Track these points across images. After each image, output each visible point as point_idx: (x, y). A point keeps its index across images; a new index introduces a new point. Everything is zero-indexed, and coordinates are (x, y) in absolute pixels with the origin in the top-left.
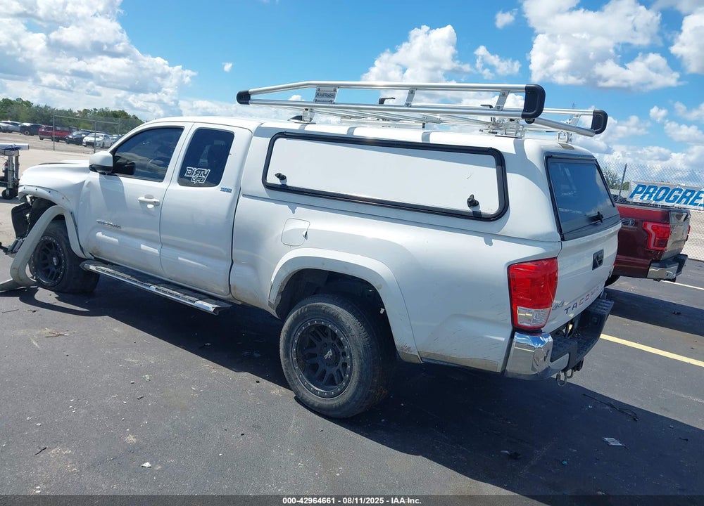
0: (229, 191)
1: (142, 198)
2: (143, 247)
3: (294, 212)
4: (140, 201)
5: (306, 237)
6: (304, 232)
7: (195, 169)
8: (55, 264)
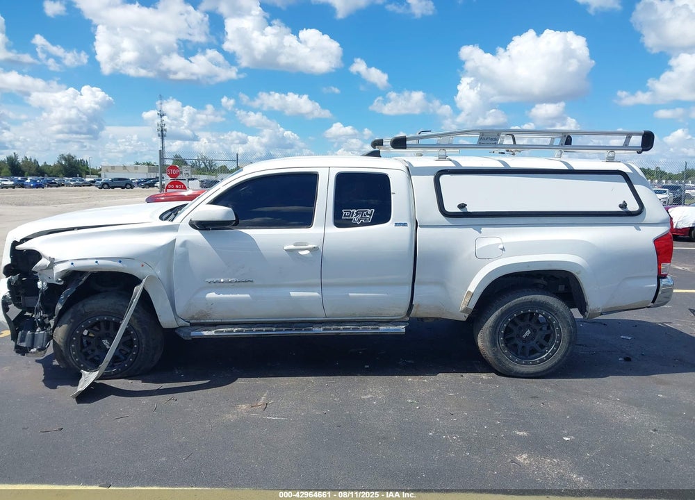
0: (405, 225)
1: (292, 247)
2: (293, 294)
3: (480, 232)
4: (287, 250)
5: (503, 249)
6: (501, 246)
7: (354, 210)
8: (108, 347)
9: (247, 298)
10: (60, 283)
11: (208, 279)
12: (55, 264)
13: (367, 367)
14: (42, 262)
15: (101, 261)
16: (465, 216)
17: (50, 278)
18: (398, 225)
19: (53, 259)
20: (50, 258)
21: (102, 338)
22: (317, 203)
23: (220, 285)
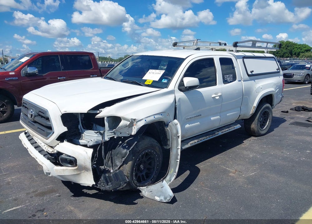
2: (212, 118)
3: (255, 82)
4: (213, 97)
5: (261, 88)
6: (261, 87)
7: (227, 76)
8: (143, 169)
10: (129, 135)
11: (187, 118)
12: (137, 122)
13: (221, 146)
14: (123, 123)
15: (156, 116)
16: (253, 76)
17: (121, 133)
18: (239, 81)
19: (135, 120)
20: (132, 119)
21: (140, 164)
22: (217, 73)
23: (190, 120)
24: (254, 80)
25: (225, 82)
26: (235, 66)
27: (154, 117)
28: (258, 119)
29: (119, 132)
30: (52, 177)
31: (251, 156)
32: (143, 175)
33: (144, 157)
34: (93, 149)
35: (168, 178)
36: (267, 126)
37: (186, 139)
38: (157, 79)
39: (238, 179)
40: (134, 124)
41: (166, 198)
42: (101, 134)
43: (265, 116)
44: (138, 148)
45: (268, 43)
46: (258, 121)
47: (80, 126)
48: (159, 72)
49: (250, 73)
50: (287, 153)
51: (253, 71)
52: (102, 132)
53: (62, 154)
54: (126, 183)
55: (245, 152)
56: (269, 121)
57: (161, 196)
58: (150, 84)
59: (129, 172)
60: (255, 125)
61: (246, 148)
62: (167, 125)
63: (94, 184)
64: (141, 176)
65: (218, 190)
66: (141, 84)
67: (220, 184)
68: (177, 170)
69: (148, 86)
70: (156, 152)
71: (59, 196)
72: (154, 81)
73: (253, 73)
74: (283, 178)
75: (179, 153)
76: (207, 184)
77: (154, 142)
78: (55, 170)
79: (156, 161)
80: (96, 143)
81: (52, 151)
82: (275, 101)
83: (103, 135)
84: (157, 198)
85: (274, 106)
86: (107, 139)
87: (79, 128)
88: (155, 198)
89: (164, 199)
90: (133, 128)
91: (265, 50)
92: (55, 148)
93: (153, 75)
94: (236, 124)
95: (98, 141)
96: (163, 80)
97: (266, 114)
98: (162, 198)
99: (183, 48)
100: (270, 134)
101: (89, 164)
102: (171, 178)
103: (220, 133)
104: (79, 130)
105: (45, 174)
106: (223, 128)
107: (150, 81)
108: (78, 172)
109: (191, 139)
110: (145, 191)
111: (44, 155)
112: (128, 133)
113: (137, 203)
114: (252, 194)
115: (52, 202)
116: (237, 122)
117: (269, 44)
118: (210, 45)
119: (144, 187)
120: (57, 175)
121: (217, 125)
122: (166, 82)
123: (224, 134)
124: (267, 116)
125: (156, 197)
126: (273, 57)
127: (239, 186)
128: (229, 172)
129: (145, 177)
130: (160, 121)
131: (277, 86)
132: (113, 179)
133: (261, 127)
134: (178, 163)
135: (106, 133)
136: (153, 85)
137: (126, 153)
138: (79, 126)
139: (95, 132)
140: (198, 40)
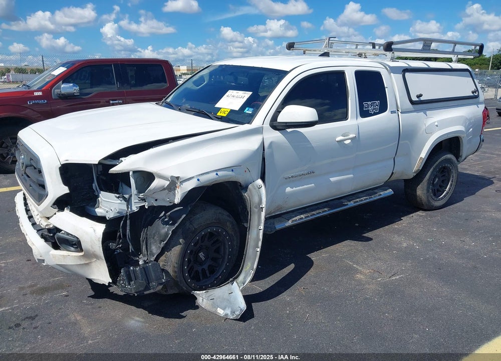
0: (395, 112)
1: (340, 138)
2: (332, 179)
3: (426, 115)
4: (338, 141)
5: (437, 126)
6: (436, 124)
7: (369, 103)
8: (203, 259)
9: (312, 186)
10: (172, 204)
11: (286, 176)
12: (182, 182)
13: (357, 225)
14: (156, 183)
15: (220, 173)
16: (420, 104)
17: (156, 200)
18: (392, 112)
19: (178, 178)
20: (172, 177)
21: (199, 252)
22: (349, 98)
23: (292, 180)
24: (424, 111)
25: (364, 113)
26: (385, 86)
27: (217, 174)
28: (429, 180)
29: (152, 198)
30: (47, 266)
31: (405, 245)
32: (203, 270)
33: (206, 239)
34: (105, 225)
35: (241, 278)
36: (447, 193)
37: (285, 211)
38: (237, 107)
39: (367, 286)
40: (177, 185)
41: (234, 312)
42: (125, 199)
43: (444, 175)
44: (192, 225)
45: (455, 43)
46: (429, 184)
47: (95, 185)
48: (242, 95)
49: (414, 98)
50: (470, 243)
51: (421, 96)
52: (127, 196)
53: (59, 230)
54: (161, 284)
55: (396, 238)
56: (451, 185)
57: (227, 308)
58: (225, 115)
59: (176, 265)
60: (423, 191)
61: (401, 231)
62: (246, 188)
63: (111, 281)
64: (200, 271)
65: (327, 302)
66: (210, 116)
67: (332, 292)
68: (255, 266)
69: (222, 119)
70: (226, 232)
71: (66, 296)
72: (232, 111)
73: (422, 98)
74: (448, 288)
75: (261, 237)
76: (310, 290)
77: (224, 215)
78: (51, 256)
79: (227, 246)
80: (119, 215)
81: (47, 225)
82: (465, 149)
83: (128, 201)
84: (221, 312)
85: (463, 158)
86: (135, 208)
87: (94, 188)
88: (216, 311)
89: (231, 314)
90: (176, 192)
91: (454, 58)
92: (50, 221)
93: (233, 100)
94: (386, 188)
95: (121, 211)
96: (247, 109)
97: (445, 172)
98: (228, 311)
99: (303, 52)
100: (451, 207)
101: (99, 249)
102: (245, 278)
103: (351, 204)
104: (94, 191)
105: (37, 261)
106: (360, 195)
107: (226, 110)
108: (86, 261)
109: (295, 213)
110: (203, 298)
111: (38, 231)
112: (169, 201)
113: (185, 317)
114: (384, 313)
115: (51, 306)
116: (387, 185)
117: (457, 45)
118: (356, 48)
119: (201, 292)
120: (55, 263)
121: (347, 189)
122: (251, 112)
123: (360, 205)
124: (447, 175)
125: (218, 309)
126: (467, 70)
127: (366, 299)
128: (357, 272)
129: (207, 272)
130: (230, 180)
131: (470, 123)
132: (140, 275)
133: (435, 195)
134: (258, 254)
135: (133, 198)
136: (230, 117)
137: (167, 234)
138: (93, 185)
139: (116, 197)
140: (331, 39)
